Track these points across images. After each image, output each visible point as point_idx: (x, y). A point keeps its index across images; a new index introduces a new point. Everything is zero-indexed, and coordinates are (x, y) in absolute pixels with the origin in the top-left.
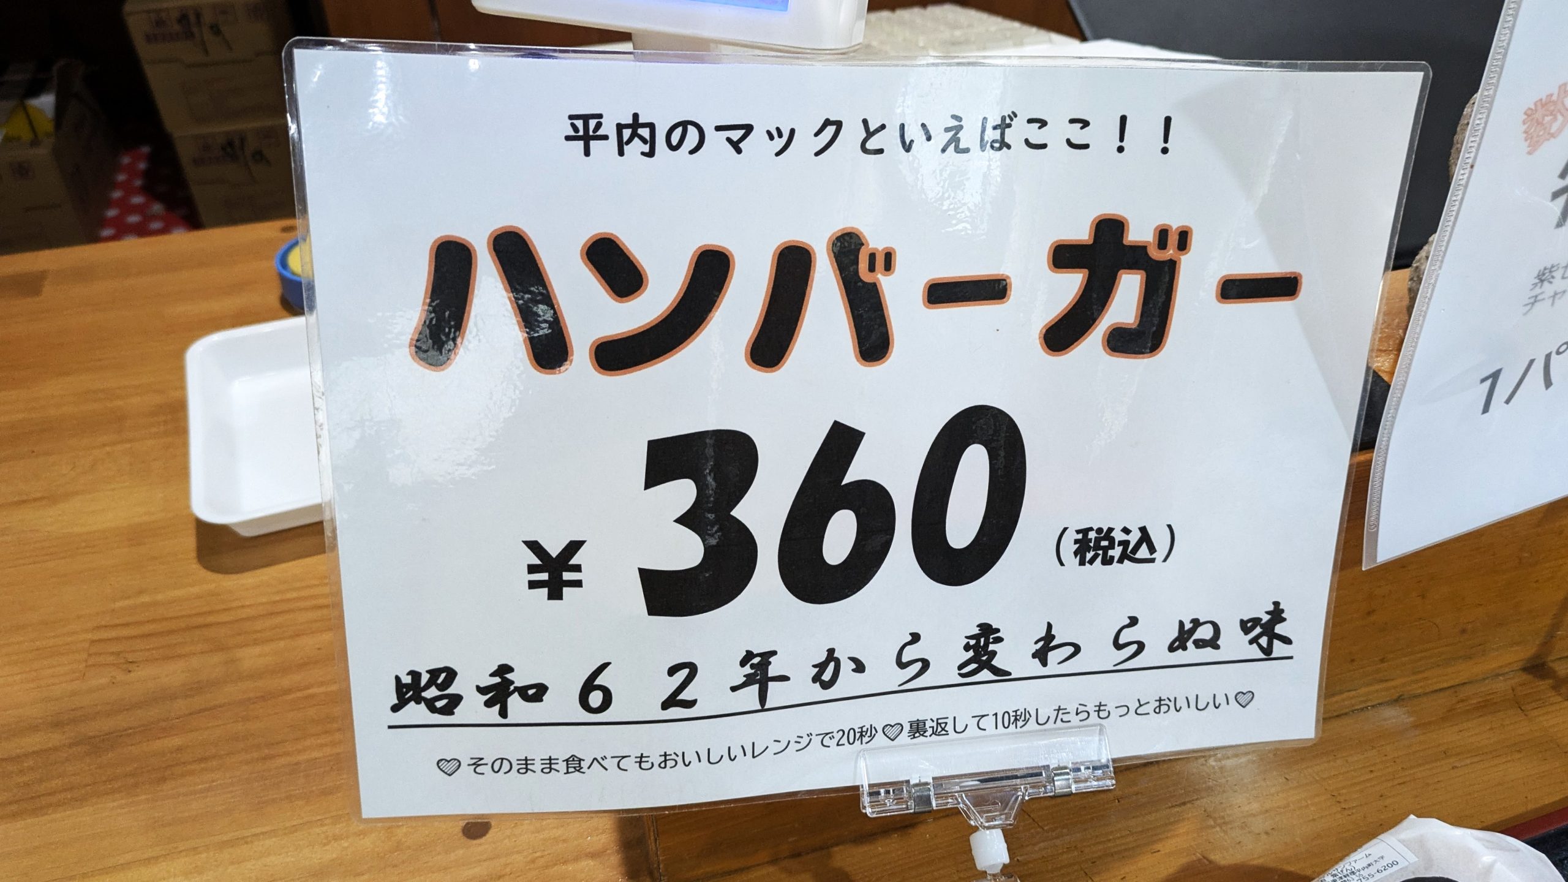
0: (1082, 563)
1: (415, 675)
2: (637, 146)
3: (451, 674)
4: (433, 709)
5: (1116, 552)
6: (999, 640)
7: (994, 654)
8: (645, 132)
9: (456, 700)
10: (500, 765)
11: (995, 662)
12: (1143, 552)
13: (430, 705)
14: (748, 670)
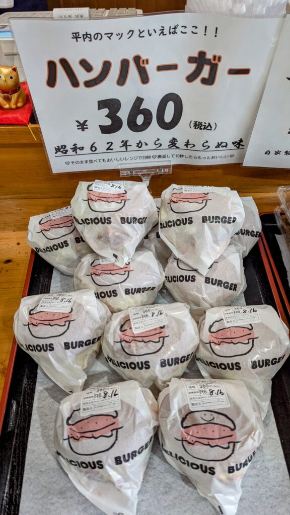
0: (195, 128)
1: (58, 147)
2: (87, 39)
3: (65, 146)
4: (63, 153)
5: (203, 127)
6: (177, 141)
7: (176, 144)
8: (89, 36)
9: (67, 151)
10: (77, 162)
11: (176, 145)
12: (209, 128)
13: (62, 152)
14: (123, 144)
